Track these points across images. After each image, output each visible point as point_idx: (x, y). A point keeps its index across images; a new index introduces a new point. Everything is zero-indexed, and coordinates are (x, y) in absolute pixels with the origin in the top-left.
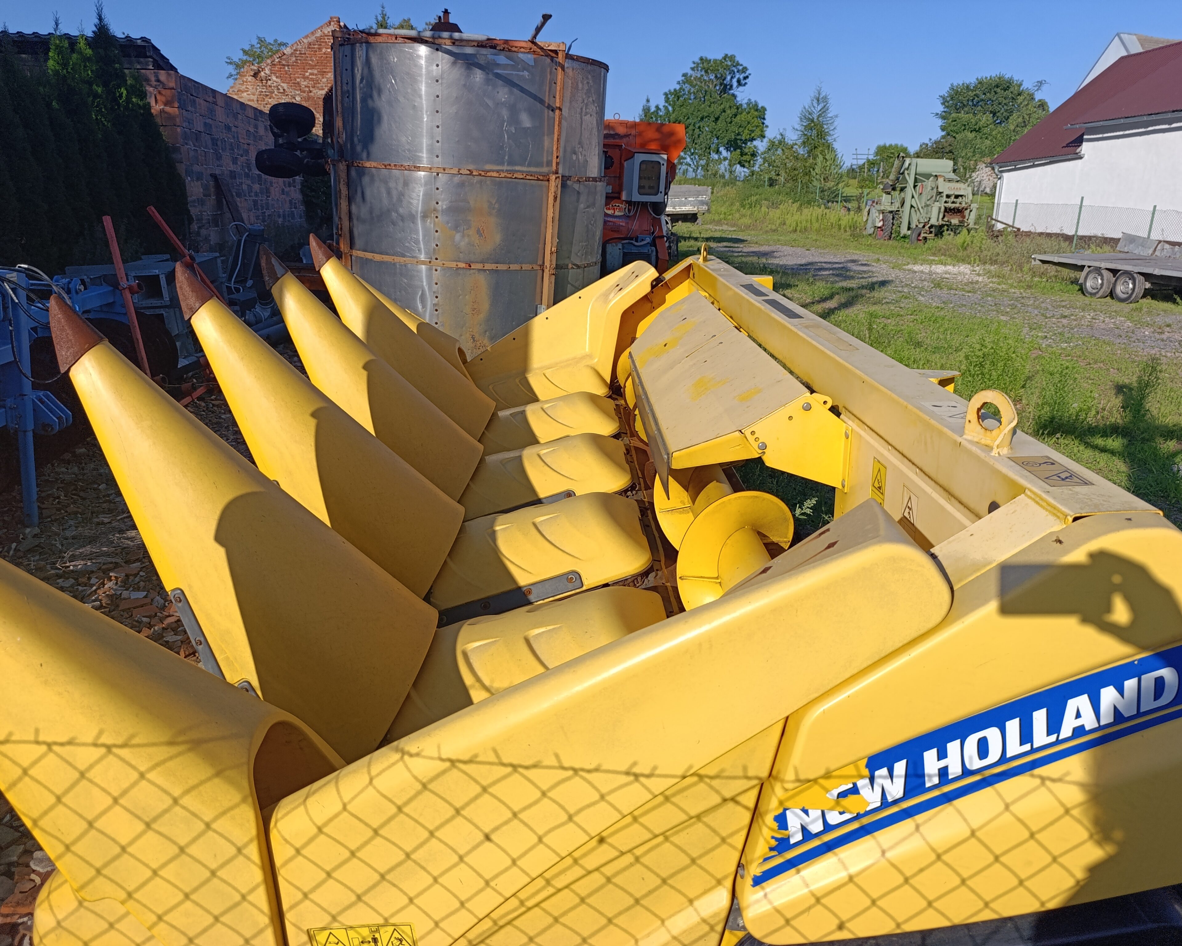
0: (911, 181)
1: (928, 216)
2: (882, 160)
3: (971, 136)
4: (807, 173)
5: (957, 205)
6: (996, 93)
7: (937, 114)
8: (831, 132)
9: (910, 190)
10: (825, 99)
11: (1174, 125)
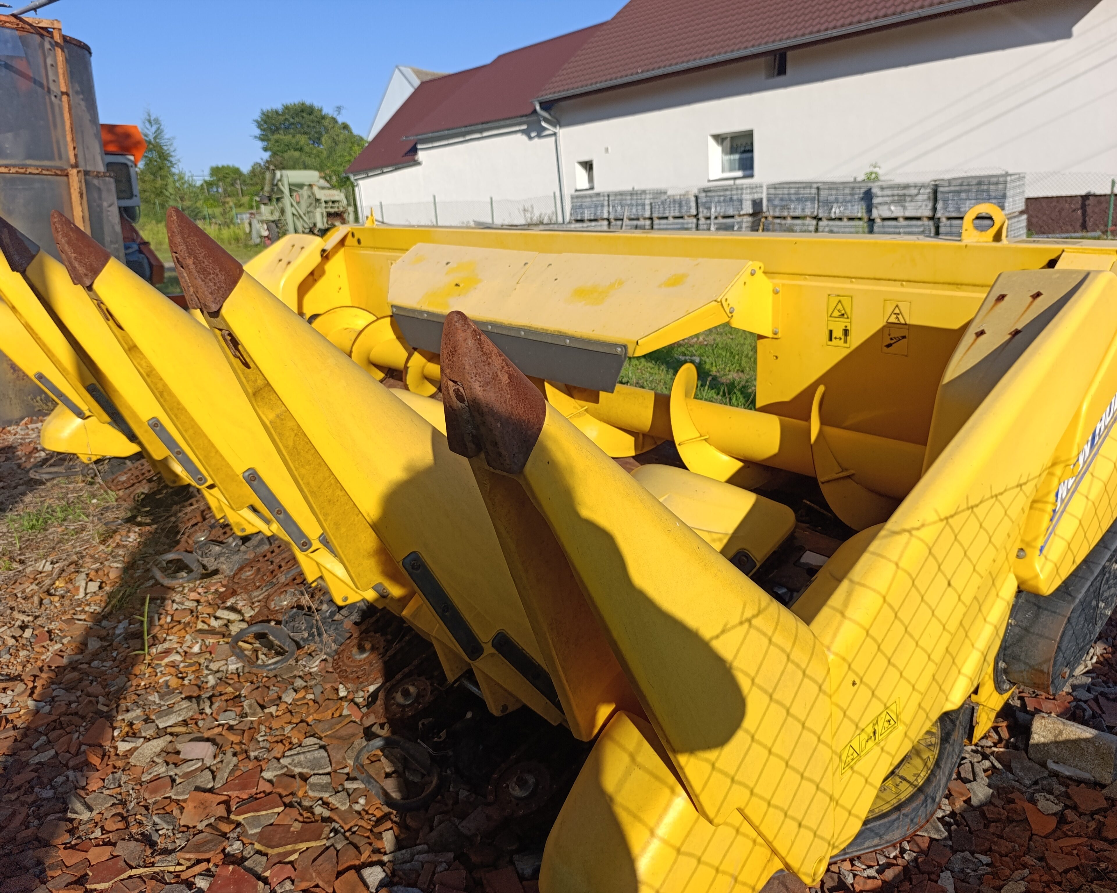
0: (286, 191)
1: (312, 221)
2: (219, 180)
3: (297, 154)
4: (160, 194)
5: (336, 210)
6: (302, 117)
7: (256, 137)
8: (173, 154)
9: (287, 201)
10: (157, 121)
11: (485, 134)
